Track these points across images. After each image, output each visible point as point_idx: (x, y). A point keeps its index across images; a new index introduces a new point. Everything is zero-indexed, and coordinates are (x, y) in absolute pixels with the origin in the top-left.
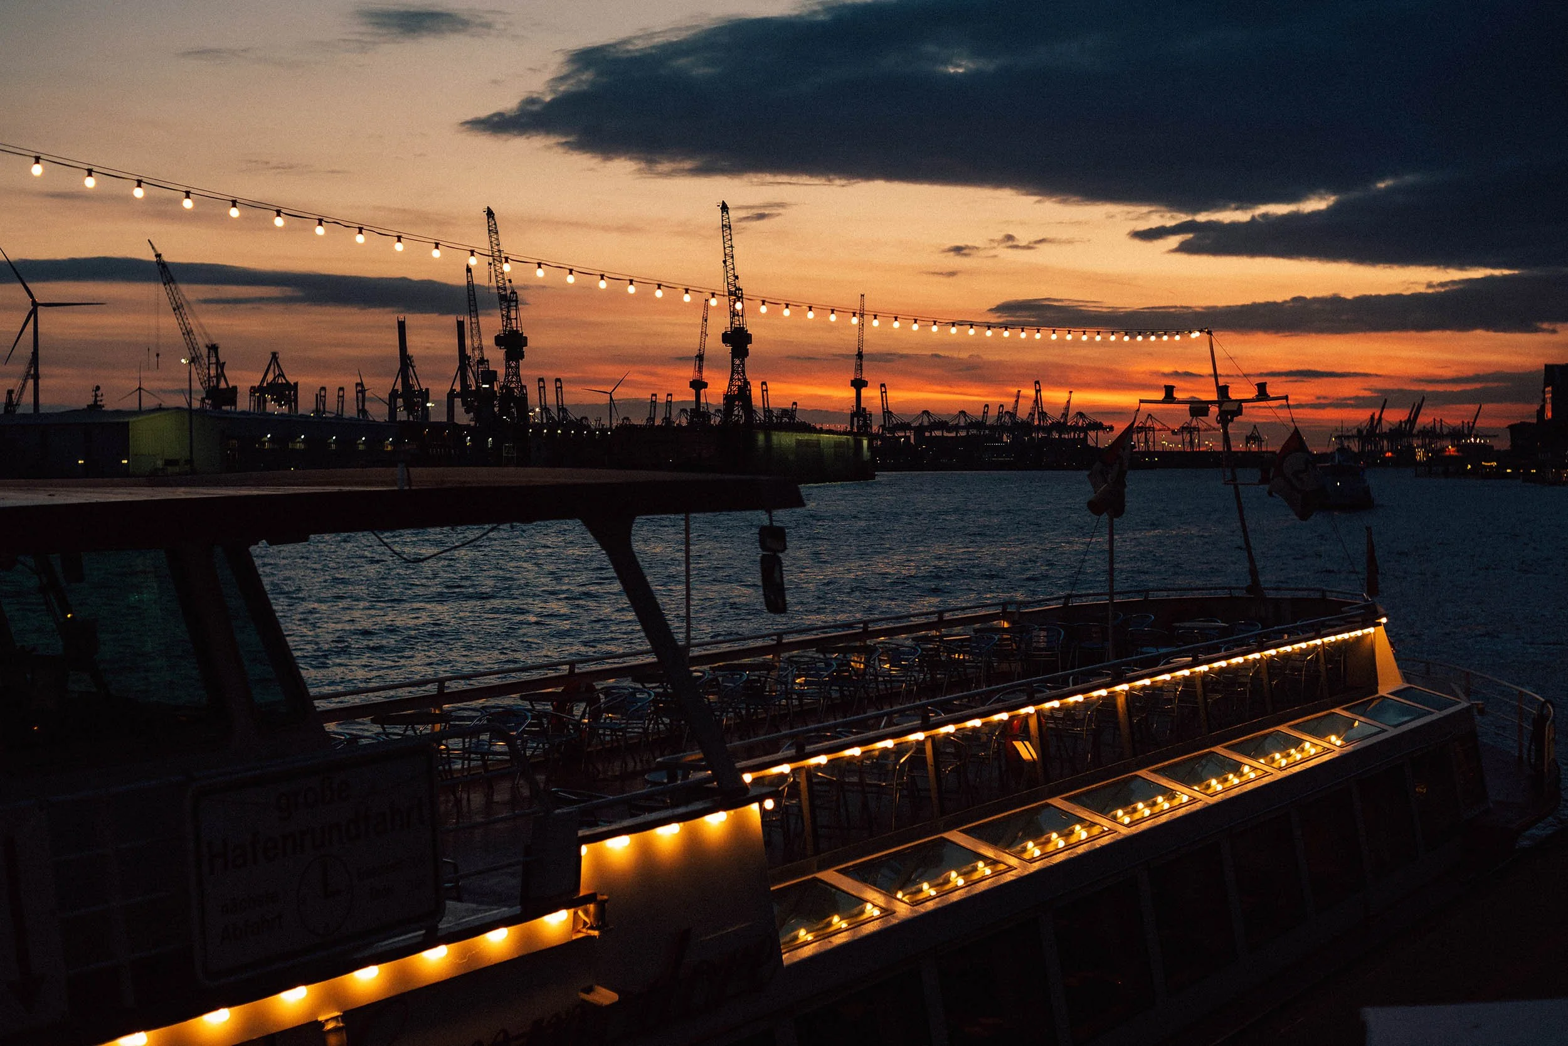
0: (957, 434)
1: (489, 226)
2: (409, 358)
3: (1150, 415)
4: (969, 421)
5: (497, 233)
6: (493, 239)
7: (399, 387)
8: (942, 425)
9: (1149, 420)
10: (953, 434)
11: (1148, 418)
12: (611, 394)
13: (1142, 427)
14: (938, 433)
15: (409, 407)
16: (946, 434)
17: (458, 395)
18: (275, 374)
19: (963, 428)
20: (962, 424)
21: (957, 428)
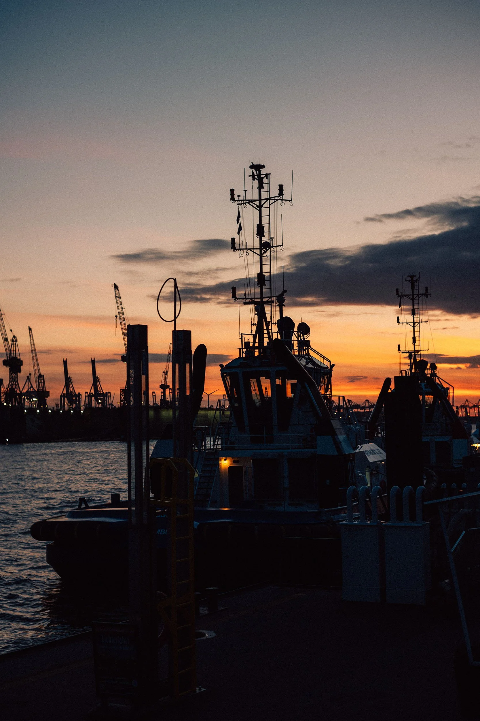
0: (365, 411)
1: (115, 294)
2: (70, 378)
3: (467, 400)
4: (370, 404)
5: (120, 298)
6: (118, 301)
7: (65, 392)
8: (358, 406)
9: (467, 402)
10: (363, 411)
11: (466, 401)
12: (208, 395)
13: (463, 406)
14: (356, 410)
15: (71, 402)
16: (359, 410)
17: (93, 396)
18: (28, 387)
19: (367, 408)
20: (367, 405)
21: (364, 408)
